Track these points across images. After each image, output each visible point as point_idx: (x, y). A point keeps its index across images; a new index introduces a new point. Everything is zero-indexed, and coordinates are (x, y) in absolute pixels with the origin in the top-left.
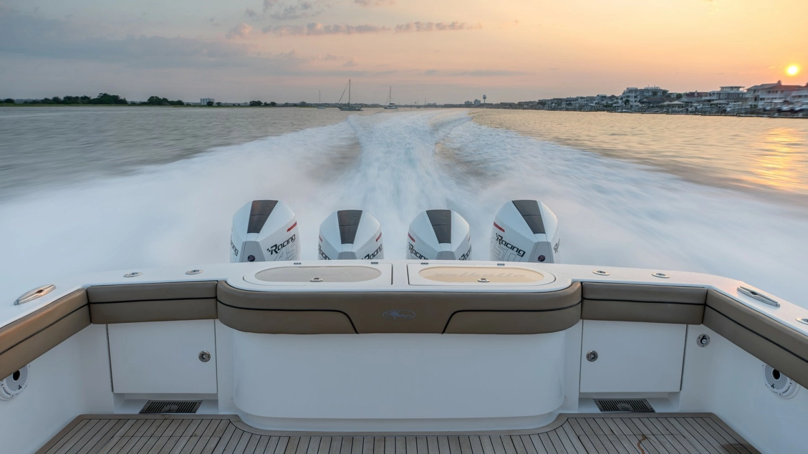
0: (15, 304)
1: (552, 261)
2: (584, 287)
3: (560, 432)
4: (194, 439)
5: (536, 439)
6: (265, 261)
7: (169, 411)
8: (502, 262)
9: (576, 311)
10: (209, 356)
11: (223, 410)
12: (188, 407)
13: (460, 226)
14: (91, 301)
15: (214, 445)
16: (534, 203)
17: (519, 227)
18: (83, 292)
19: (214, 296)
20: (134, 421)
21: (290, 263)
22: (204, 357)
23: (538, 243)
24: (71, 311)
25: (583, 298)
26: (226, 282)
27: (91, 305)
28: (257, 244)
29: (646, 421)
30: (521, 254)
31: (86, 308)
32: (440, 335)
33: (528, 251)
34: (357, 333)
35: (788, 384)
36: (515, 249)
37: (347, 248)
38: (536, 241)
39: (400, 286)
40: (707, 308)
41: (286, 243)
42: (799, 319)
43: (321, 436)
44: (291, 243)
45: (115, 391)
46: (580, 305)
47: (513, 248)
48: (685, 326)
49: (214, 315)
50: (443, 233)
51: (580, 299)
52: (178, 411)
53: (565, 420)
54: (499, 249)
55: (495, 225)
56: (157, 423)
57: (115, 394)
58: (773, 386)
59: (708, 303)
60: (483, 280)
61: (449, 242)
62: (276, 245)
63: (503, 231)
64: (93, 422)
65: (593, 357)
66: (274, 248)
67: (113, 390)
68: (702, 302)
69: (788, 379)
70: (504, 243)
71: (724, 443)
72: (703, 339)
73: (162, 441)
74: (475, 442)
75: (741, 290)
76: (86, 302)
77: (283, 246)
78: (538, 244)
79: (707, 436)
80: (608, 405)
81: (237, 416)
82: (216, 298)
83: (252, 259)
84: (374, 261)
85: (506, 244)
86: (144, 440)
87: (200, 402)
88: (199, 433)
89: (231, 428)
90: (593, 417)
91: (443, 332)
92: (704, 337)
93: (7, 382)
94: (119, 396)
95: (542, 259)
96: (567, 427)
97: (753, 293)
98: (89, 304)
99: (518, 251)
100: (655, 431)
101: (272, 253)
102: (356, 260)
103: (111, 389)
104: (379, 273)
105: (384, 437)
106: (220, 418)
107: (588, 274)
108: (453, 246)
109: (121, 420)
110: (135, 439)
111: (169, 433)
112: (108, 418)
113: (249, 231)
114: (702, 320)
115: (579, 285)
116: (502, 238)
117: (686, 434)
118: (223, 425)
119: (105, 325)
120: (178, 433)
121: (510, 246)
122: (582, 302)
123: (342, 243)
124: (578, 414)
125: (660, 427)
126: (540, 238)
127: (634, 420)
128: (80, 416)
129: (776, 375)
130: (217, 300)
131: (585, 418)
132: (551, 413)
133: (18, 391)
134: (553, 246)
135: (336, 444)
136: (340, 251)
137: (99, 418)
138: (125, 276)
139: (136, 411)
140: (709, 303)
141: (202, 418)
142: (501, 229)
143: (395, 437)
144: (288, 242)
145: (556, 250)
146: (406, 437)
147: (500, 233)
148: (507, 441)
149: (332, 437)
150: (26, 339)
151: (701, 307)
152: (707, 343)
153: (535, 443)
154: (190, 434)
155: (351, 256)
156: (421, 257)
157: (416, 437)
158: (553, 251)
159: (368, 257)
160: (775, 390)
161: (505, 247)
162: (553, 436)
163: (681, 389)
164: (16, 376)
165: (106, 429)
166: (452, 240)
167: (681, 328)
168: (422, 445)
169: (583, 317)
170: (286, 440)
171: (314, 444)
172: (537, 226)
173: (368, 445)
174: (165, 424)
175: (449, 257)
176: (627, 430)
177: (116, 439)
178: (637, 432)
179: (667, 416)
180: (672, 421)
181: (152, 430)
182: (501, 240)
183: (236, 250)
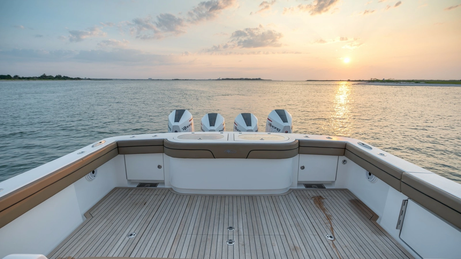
0: (92, 147)
1: (290, 133)
2: (300, 142)
3: (290, 195)
4: (156, 196)
5: (280, 197)
6: (181, 132)
7: (147, 186)
8: (270, 133)
9: (296, 151)
10: (161, 167)
11: (167, 186)
12: (154, 185)
13: (255, 120)
14: (119, 146)
15: (164, 197)
16: (284, 111)
17: (277, 120)
18: (115, 143)
19: (162, 144)
20: (135, 190)
21: (190, 133)
22: (159, 167)
23: (285, 126)
24: (111, 150)
25: (299, 146)
26: (167, 140)
27: (119, 148)
28: (178, 126)
29: (322, 191)
30: (278, 130)
31: (117, 149)
32: (245, 159)
33: (282, 129)
34: (215, 158)
35: (374, 177)
36: (276, 129)
37: (212, 128)
38: (284, 125)
39: (231, 141)
40: (346, 150)
41: (189, 126)
42: (379, 153)
43: (202, 196)
45: (128, 179)
46: (298, 148)
47: (275, 128)
48: (338, 156)
49: (163, 152)
50: (248, 123)
51: (298, 146)
52: (150, 186)
53: (292, 191)
54: (270, 128)
55: (268, 119)
56: (143, 190)
57: (128, 180)
58: (368, 178)
59: (346, 148)
60: (262, 139)
61: (251, 126)
62: (185, 127)
63: (272, 121)
64: (120, 190)
65: (303, 168)
66: (185, 128)
67: (127, 179)
68: (344, 147)
69: (374, 176)
70: (272, 126)
71: (350, 199)
72: (344, 162)
73: (145, 197)
74: (258, 198)
75: (359, 143)
76: (117, 147)
79: (344, 197)
80: (308, 186)
81: (171, 188)
82: (163, 145)
83: (176, 132)
84: (222, 132)
85: (273, 127)
86: (139, 196)
87: (158, 183)
88: (158, 194)
89: (169, 193)
90: (303, 190)
91: (247, 158)
92: (345, 161)
93: (90, 174)
94: (129, 181)
95: (287, 132)
96: (292, 193)
97: (363, 144)
98: (118, 147)
99: (278, 129)
100: (325, 195)
101: (184, 130)
102: (215, 132)
103: (126, 178)
104: (223, 136)
105: (225, 196)
106: (166, 189)
107: (301, 137)
108: (252, 128)
109: (130, 189)
110: (135, 196)
111: (147, 193)
112: (126, 188)
113: (175, 122)
114: (344, 154)
115: (298, 141)
116: (271, 124)
117: (336, 196)
118: (166, 191)
119: (123, 155)
120: (151, 194)
121: (274, 127)
122: (299, 147)
123: (210, 126)
124: (297, 189)
125: (327, 194)
126: (286, 124)
127: (318, 191)
128: (116, 188)
129: (370, 174)
130: (164, 146)
131: (299, 190)
132: (287, 188)
133: (94, 178)
134: (291, 127)
135: (208, 198)
136: (209, 129)
137: (122, 188)
138: (130, 137)
139: (135, 186)
141: (159, 189)
142: (270, 120)
143: (229, 196)
144: (190, 125)
145: (292, 129)
146: (232, 196)
147: (270, 122)
148: (270, 198)
149: (206, 196)
150: (97, 159)
151: (344, 149)
152: (346, 163)
153: (280, 199)
154: (155, 194)
155: (214, 131)
156: (239, 131)
157: (237, 196)
158: (291, 129)
159: (220, 131)
160: (369, 180)
161: (272, 128)
162: (287, 196)
163: (336, 180)
164: (93, 172)
165: (125, 192)
166: (252, 126)
167: (336, 157)
168: (239, 199)
169: (299, 153)
170: (189, 196)
171: (199, 198)
172: (285, 120)
173: (219, 199)
174: (146, 191)
175: (251, 131)
176: (315, 195)
177: (128, 195)
178: (318, 195)
179: (330, 190)
180: (332, 191)
181: (141, 193)
182: (270, 125)
183: (170, 129)
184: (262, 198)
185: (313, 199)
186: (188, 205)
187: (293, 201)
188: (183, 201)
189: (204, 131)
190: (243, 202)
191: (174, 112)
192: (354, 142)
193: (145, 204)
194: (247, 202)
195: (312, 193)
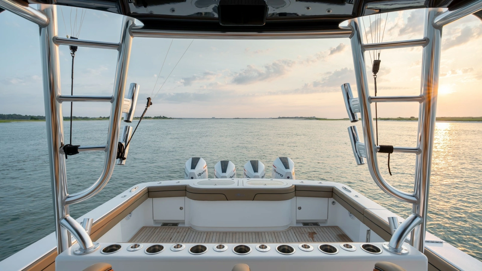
0: (130, 192)
1: (292, 179)
2: (296, 187)
3: (289, 231)
4: (179, 233)
5: (281, 233)
6: (196, 179)
7: (170, 226)
8: (272, 179)
9: (293, 194)
10: (183, 208)
11: (186, 225)
12: (175, 225)
13: (262, 166)
14: (149, 191)
15: (185, 234)
16: (286, 158)
17: (281, 167)
18: (147, 188)
19: (185, 189)
20: (160, 228)
21: (205, 179)
22: (181, 208)
24: (144, 194)
26: (189, 185)
27: (149, 192)
28: (194, 173)
29: (316, 228)
32: (252, 201)
33: (284, 175)
34: (228, 200)
37: (224, 174)
39: (241, 186)
40: (333, 193)
42: (354, 195)
43: (217, 232)
44: (205, 172)
45: (154, 219)
46: (294, 192)
47: (279, 174)
48: (328, 198)
49: (185, 195)
50: (256, 170)
51: (295, 190)
52: (172, 226)
53: (291, 228)
54: (274, 174)
56: (167, 229)
58: (350, 216)
60: (265, 185)
61: (257, 172)
64: (148, 228)
65: (300, 208)
66: (199, 174)
68: (332, 191)
71: (338, 234)
73: (169, 234)
74: (263, 234)
75: (343, 187)
76: (147, 192)
77: (202, 173)
78: (287, 173)
79: (333, 232)
80: (306, 224)
81: (191, 227)
82: (186, 190)
83: (192, 178)
84: (232, 179)
85: (277, 172)
86: (164, 233)
87: (179, 223)
88: (180, 231)
89: (190, 230)
90: (300, 227)
92: (334, 202)
94: (155, 221)
95: (288, 178)
96: (292, 230)
97: (345, 188)
98: (148, 192)
99: (281, 175)
100: (318, 231)
101: (199, 176)
102: (227, 178)
104: (234, 182)
105: (236, 232)
106: (186, 228)
107: (298, 183)
108: (259, 173)
109: (156, 228)
110: (162, 233)
111: (171, 231)
112: (152, 227)
113: (191, 169)
114: (332, 197)
115: (294, 186)
117: (328, 232)
118: (187, 229)
119: (152, 198)
120: (174, 232)
123: (222, 173)
124: (296, 226)
125: (320, 230)
126: (288, 170)
127: (313, 228)
128: (143, 227)
131: (298, 227)
132: (287, 226)
133: (130, 217)
134: (292, 173)
135: (222, 234)
136: (221, 175)
137: (150, 227)
138: (158, 184)
139: (160, 225)
140: (333, 191)
141: (180, 228)
142: (275, 167)
143: (239, 232)
144: (204, 172)
146: (242, 233)
147: (275, 168)
148: (273, 234)
152: (335, 204)
155: (225, 177)
156: (248, 177)
158: (292, 175)
159: (231, 177)
162: (287, 232)
163: (328, 218)
165: (152, 231)
166: (259, 172)
167: (326, 200)
168: (247, 235)
169: (296, 196)
170: (207, 233)
171: (215, 234)
172: (287, 166)
173: (231, 235)
174: (170, 229)
175: (258, 177)
176: (309, 231)
177: (156, 233)
178: (313, 231)
179: (323, 227)
180: (325, 228)
181: (166, 230)
182: (275, 171)
183: (187, 175)
184: (266, 234)
185: (308, 234)
186: (206, 240)
187: (291, 236)
188: (202, 237)
189: (218, 178)
190: (250, 237)
191: (190, 160)
192: (339, 186)
193: (171, 239)
194: (254, 237)
195: (308, 229)
